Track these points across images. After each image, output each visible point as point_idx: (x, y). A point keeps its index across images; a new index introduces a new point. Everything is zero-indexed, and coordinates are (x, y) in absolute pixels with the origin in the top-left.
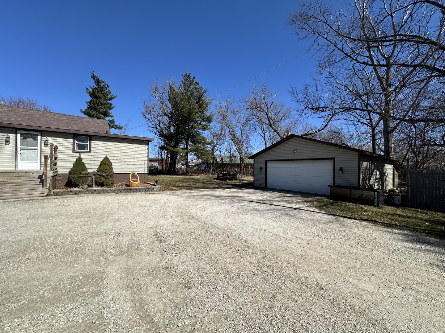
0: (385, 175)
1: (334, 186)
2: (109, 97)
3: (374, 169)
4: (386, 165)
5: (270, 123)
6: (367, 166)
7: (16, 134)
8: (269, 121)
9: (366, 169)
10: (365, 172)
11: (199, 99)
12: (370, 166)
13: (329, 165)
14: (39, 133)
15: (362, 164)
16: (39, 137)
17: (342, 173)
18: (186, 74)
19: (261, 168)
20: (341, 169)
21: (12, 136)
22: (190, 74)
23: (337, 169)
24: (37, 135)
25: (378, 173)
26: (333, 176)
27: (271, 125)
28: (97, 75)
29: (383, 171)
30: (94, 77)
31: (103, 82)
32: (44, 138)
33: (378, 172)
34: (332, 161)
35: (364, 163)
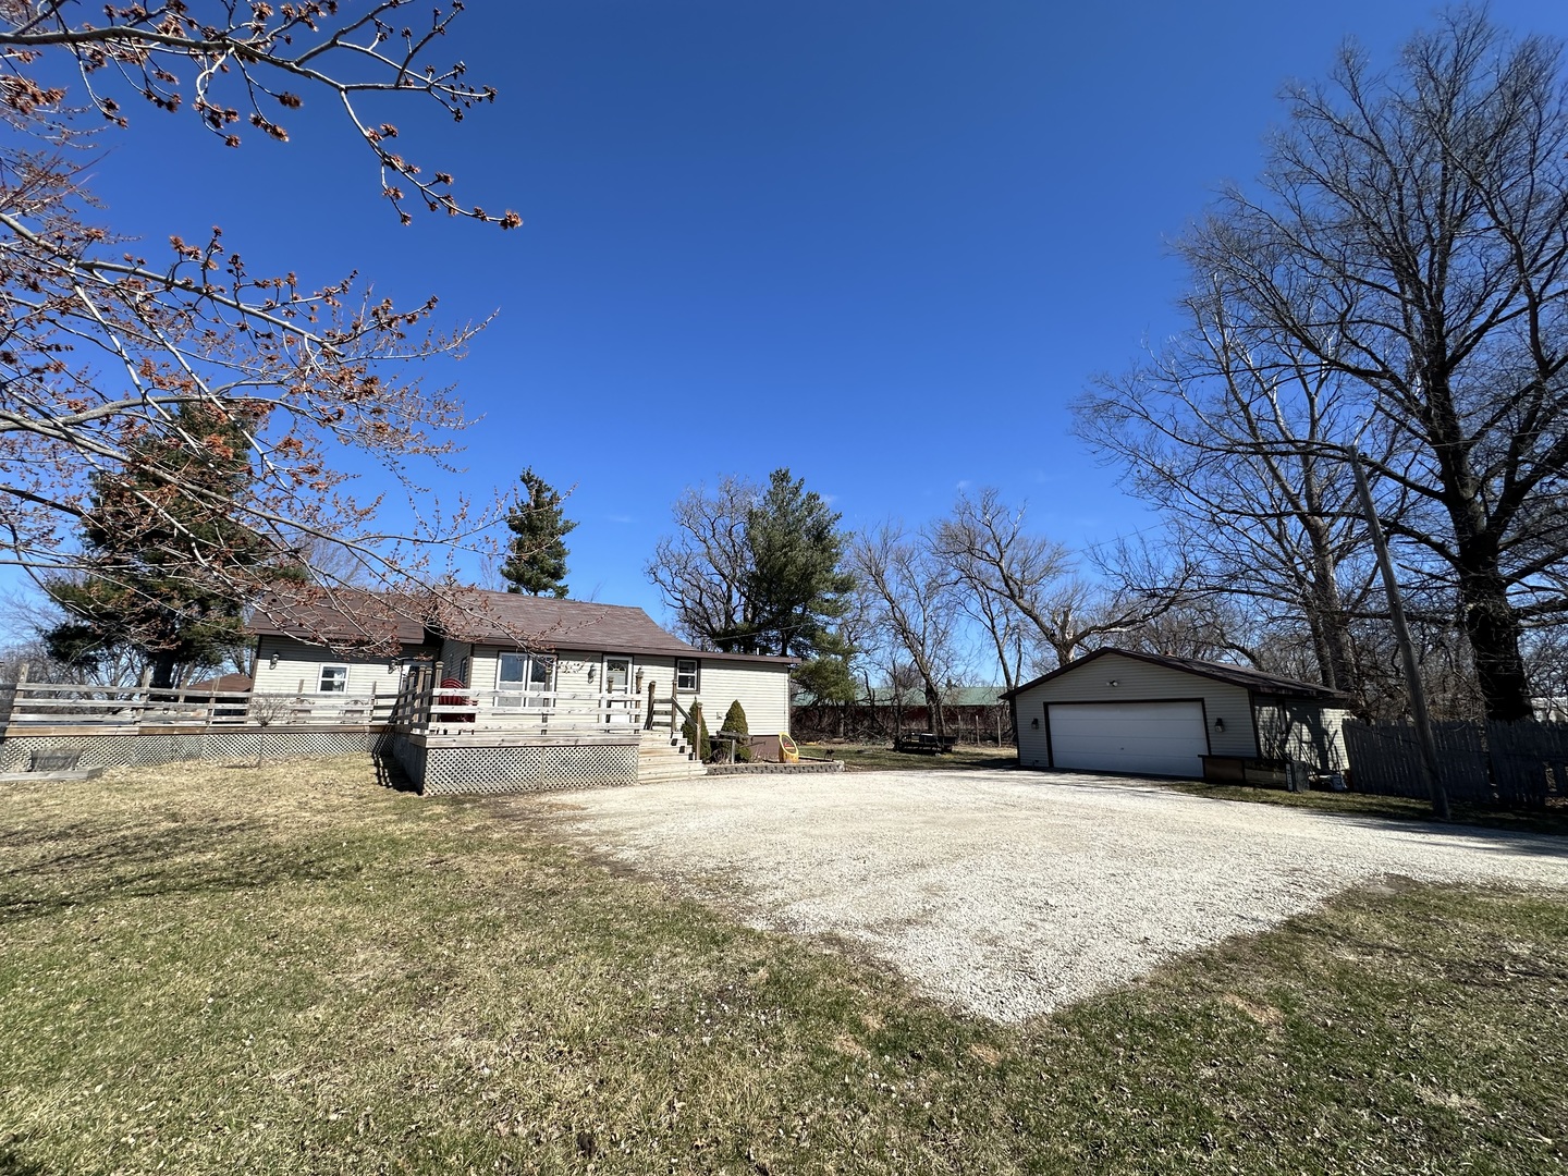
0: (1328, 734)
1: (1208, 759)
2: (559, 526)
3: (1292, 720)
4: (1325, 710)
5: (1010, 589)
6: (1273, 714)
7: (602, 662)
8: (1007, 585)
9: (1271, 722)
10: (1269, 728)
11: (819, 536)
12: (1279, 715)
13: (1192, 714)
14: (630, 659)
15: (1260, 711)
16: (630, 665)
17: (1224, 730)
18: (777, 472)
19: (1036, 722)
20: (1220, 722)
21: (597, 665)
22: (787, 472)
23: (1212, 721)
24: (627, 662)
25: (1305, 729)
26: (1204, 736)
27: (1012, 597)
28: (537, 474)
29: (1320, 725)
30: (527, 480)
31: (549, 490)
32: (636, 667)
33: (1304, 727)
34: (1199, 704)
35: (1265, 708)
